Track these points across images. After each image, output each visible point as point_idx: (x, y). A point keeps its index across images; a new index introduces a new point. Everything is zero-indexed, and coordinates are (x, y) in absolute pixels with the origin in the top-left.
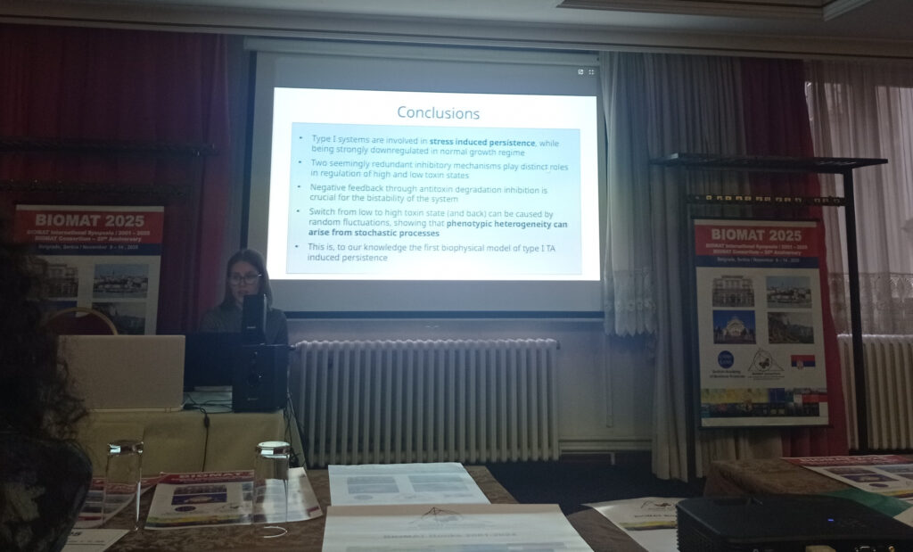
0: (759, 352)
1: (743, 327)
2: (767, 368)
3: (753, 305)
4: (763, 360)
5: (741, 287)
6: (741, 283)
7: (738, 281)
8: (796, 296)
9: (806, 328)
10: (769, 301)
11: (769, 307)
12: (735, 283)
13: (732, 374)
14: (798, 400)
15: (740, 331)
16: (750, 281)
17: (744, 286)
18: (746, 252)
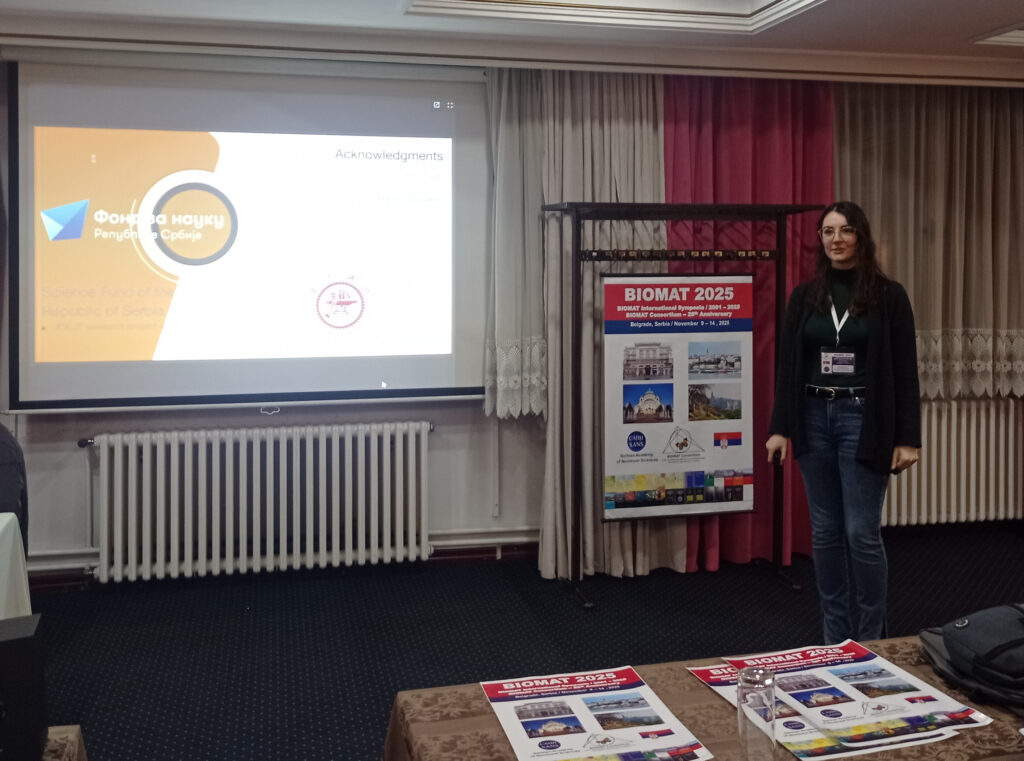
0: (676, 432)
1: (659, 403)
2: (685, 448)
3: (672, 377)
4: (681, 440)
5: (658, 357)
6: (658, 351)
7: (655, 350)
8: (723, 365)
9: (733, 401)
10: (690, 372)
11: (690, 378)
12: (651, 352)
13: (643, 458)
14: (719, 483)
15: (655, 407)
16: (669, 349)
17: (661, 355)
18: (665, 315)
